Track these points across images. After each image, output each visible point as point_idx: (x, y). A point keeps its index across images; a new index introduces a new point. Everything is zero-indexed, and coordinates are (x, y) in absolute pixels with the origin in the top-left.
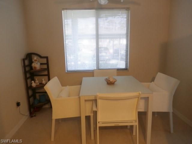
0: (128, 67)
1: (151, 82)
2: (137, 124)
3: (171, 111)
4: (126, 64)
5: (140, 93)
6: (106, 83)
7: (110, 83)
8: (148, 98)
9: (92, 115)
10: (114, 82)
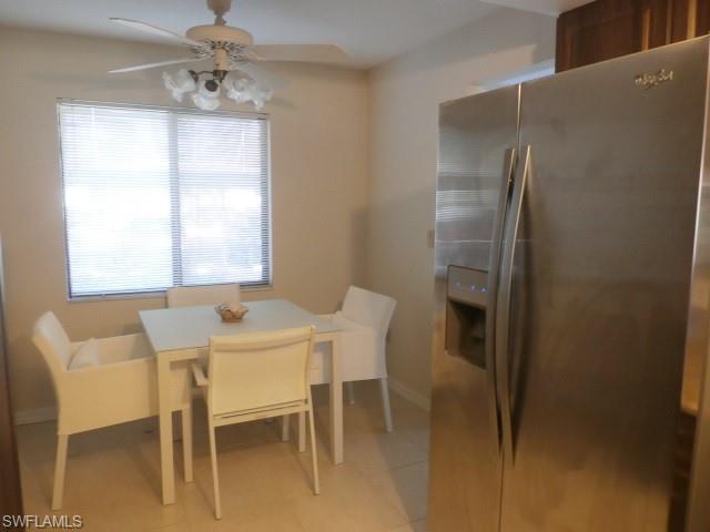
0: (271, 278)
1: (335, 312)
2: (310, 407)
3: (383, 375)
4: (266, 270)
5: (314, 327)
6: (219, 318)
7: (230, 317)
8: (331, 342)
9: (186, 408)
10: (243, 314)
